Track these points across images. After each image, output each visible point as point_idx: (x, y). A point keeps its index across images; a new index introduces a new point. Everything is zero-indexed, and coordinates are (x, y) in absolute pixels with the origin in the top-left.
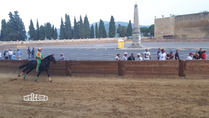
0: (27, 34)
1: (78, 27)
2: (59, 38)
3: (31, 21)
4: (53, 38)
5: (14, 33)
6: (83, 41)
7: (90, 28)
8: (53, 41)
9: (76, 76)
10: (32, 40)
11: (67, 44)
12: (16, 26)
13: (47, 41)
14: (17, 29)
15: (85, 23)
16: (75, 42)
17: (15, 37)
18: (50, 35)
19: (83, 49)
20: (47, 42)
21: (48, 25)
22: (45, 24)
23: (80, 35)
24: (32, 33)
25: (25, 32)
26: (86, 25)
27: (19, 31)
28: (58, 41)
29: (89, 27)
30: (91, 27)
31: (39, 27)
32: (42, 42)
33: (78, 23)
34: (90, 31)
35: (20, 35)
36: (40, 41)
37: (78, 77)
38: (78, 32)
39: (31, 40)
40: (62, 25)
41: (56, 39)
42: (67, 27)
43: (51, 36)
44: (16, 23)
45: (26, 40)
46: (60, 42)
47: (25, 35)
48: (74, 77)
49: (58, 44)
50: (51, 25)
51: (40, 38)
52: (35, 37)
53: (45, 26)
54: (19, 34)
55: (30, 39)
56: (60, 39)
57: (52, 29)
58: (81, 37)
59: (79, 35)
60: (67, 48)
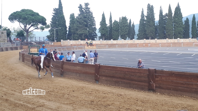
0: (97, 32)
1: (165, 22)
2: (137, 37)
3: (103, 15)
4: (129, 37)
5: (83, 31)
6: (172, 42)
7: (184, 23)
8: (128, 41)
9: (162, 93)
10: (103, 40)
11: (148, 47)
12: (86, 22)
13: (120, 41)
14: (86, 26)
15: (176, 16)
16: (158, 44)
17: (84, 35)
18: (125, 33)
19: (170, 54)
20: (120, 43)
21: (124, 19)
22: (120, 18)
23: (167, 34)
24: (104, 31)
25: (95, 28)
26: (177, 19)
27: (88, 27)
28: (136, 41)
29: (182, 21)
30: (185, 21)
31: (112, 23)
32: (115, 42)
33: (165, 16)
34: (184, 27)
35: (90, 33)
36: (112, 42)
37: (165, 95)
38: (165, 29)
39: (101, 40)
40: (142, 20)
41: (132, 38)
42: (149, 22)
43: (127, 34)
44: (86, 17)
45: (95, 39)
46: (138, 43)
47: (95, 33)
48: (159, 93)
49: (135, 45)
50: (127, 20)
51: (113, 37)
52: (107, 35)
53: (120, 21)
54: (89, 31)
55: (101, 38)
56: (138, 39)
57: (129, 25)
58: (168, 36)
59: (165, 34)
60: (147, 51)
